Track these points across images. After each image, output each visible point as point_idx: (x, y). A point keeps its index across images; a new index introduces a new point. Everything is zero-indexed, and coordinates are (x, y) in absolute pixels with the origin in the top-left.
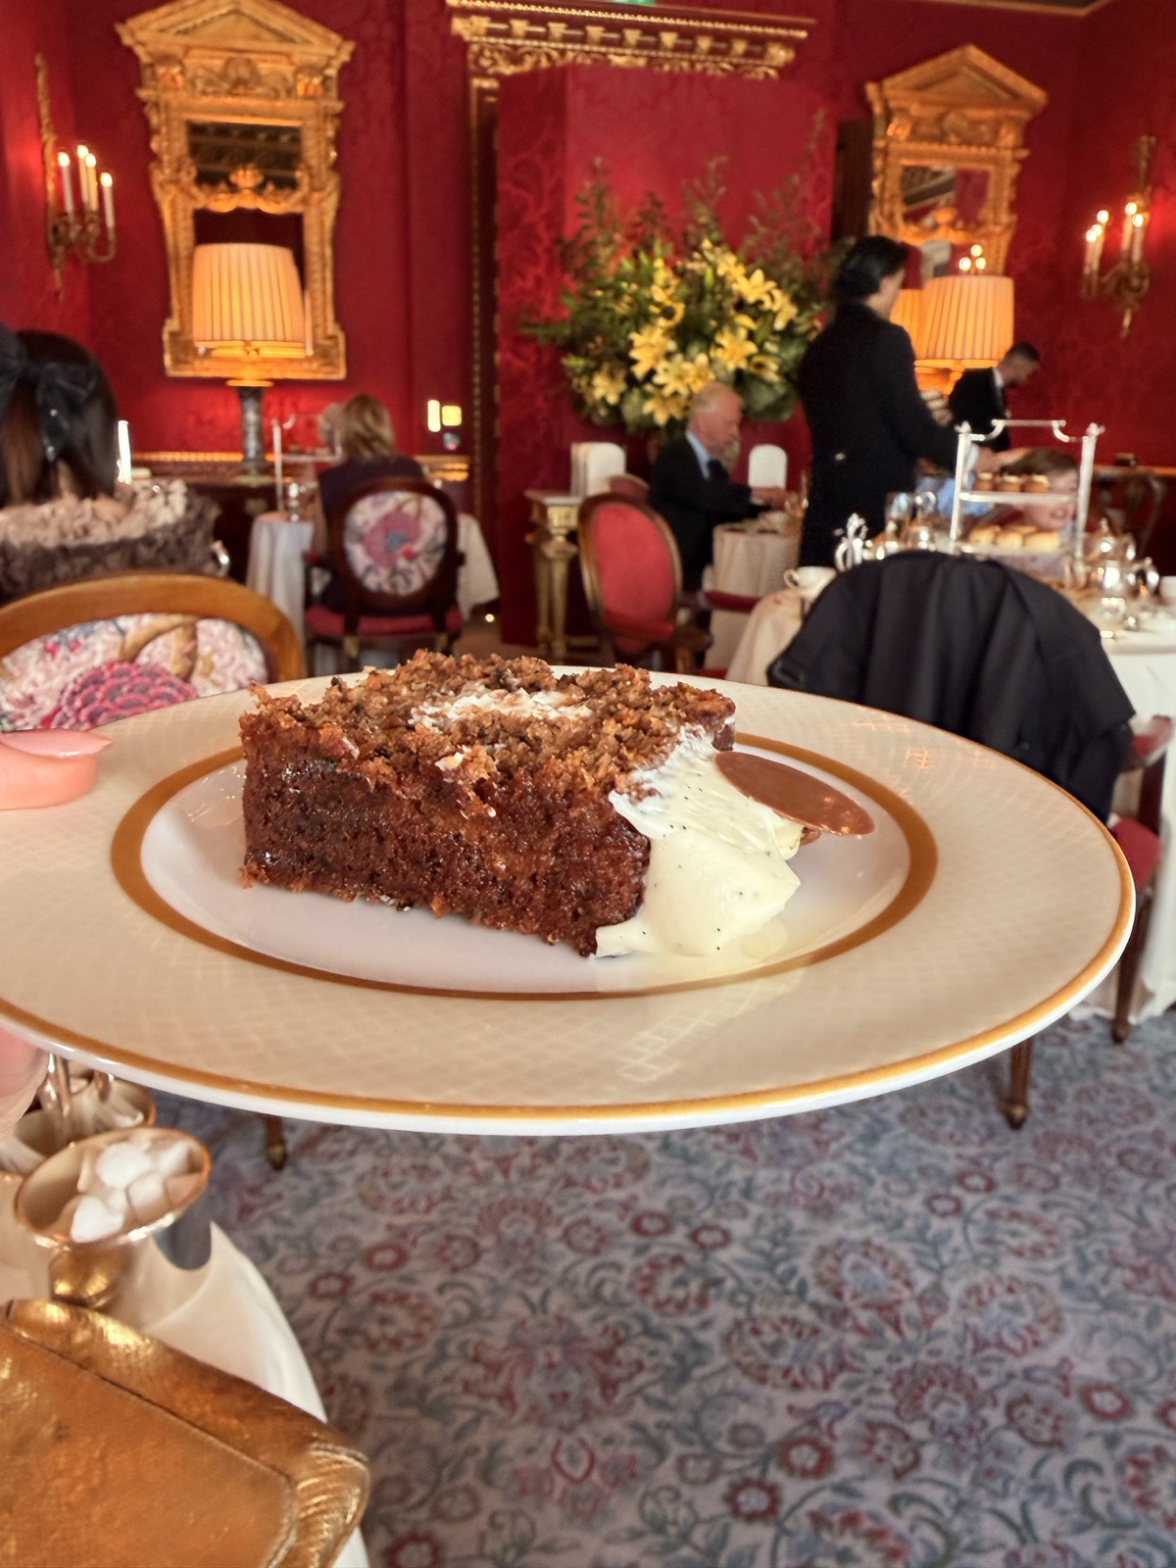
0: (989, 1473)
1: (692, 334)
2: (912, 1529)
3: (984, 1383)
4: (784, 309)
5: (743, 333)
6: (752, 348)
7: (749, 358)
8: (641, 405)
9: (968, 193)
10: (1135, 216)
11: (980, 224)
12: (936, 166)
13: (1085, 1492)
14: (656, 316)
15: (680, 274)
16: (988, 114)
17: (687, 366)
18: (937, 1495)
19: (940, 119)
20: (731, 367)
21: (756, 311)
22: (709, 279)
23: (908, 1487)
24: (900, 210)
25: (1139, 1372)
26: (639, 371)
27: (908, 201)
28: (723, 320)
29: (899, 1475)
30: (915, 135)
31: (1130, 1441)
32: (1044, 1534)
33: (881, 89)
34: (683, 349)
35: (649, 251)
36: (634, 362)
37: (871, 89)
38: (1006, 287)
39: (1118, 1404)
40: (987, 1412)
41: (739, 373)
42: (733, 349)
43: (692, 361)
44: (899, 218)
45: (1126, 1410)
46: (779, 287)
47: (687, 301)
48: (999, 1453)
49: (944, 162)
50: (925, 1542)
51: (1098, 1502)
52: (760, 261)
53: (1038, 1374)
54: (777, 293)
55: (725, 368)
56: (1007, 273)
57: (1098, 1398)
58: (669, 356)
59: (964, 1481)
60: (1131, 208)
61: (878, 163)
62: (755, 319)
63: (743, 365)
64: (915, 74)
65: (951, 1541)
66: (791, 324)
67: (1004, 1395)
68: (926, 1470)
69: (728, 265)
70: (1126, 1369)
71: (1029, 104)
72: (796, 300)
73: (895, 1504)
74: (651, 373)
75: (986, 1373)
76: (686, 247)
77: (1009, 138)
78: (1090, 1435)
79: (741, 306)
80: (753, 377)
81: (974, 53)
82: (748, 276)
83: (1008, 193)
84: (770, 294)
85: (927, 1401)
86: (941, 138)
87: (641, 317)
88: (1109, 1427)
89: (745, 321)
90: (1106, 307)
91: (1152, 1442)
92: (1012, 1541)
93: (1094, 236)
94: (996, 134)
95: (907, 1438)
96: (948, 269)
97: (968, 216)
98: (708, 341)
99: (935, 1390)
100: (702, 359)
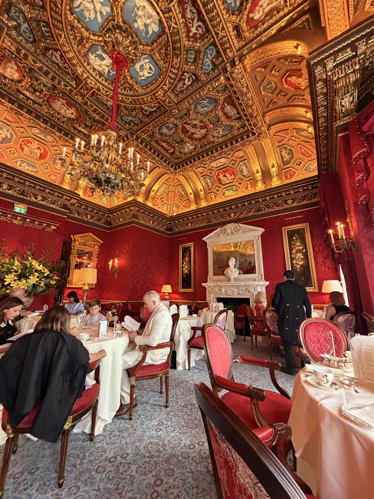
1: (21, 276)
4: (47, 272)
5: (36, 276)
6: (38, 279)
7: (37, 281)
8: (5, 291)
9: (90, 255)
10: (116, 261)
11: (91, 260)
12: (85, 250)
14: (13, 272)
15: (22, 264)
16: (93, 243)
17: (20, 283)
19: (85, 242)
20: (32, 283)
21: (40, 272)
22: (29, 265)
24: (76, 256)
26: (6, 283)
27: (78, 254)
28: (31, 274)
30: (80, 244)
33: (74, 236)
34: (19, 280)
35: (13, 259)
36: (6, 281)
37: (72, 236)
38: (96, 270)
41: (34, 284)
42: (33, 280)
43: (22, 282)
44: (76, 257)
46: (46, 268)
47: (22, 269)
49: (87, 249)
52: (42, 263)
54: (45, 269)
55: (30, 283)
56: (96, 268)
58: (15, 280)
60: (116, 260)
61: (73, 248)
62: (39, 274)
63: (35, 283)
64: (80, 235)
66: (48, 275)
69: (34, 263)
71: (100, 243)
72: (50, 271)
74: (10, 284)
76: (23, 258)
77: (97, 247)
79: (36, 271)
80: (38, 285)
81: (91, 234)
82: (39, 265)
83: (97, 255)
84: (43, 269)
86: (85, 245)
87: (9, 272)
89: (37, 274)
90: (113, 274)
93: (110, 263)
94: (95, 246)
96: (86, 267)
97: (90, 258)
98: (27, 278)
100: (25, 281)
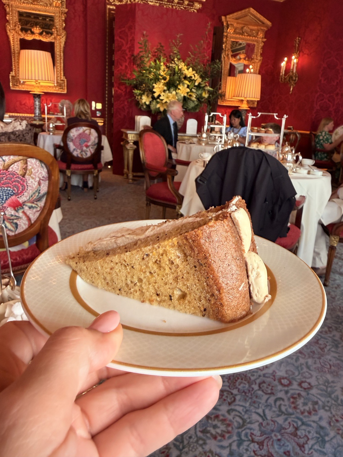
0: (254, 402)
1: (171, 85)
2: (234, 418)
3: (253, 378)
4: (198, 80)
5: (186, 86)
6: (188, 90)
7: (188, 93)
8: (156, 105)
9: (249, 50)
10: (294, 60)
11: (252, 59)
12: (241, 42)
13: (280, 406)
14: (161, 79)
15: (168, 67)
16: (256, 28)
17: (170, 94)
18: (240, 409)
19: (242, 28)
20: (182, 95)
21: (190, 79)
22: (177, 69)
23: (233, 407)
24: (230, 53)
25: (294, 374)
26: (156, 95)
27: (233, 51)
28: (180, 82)
29: (230, 404)
30: (235, 32)
31: (292, 392)
32: (269, 418)
33: (226, 18)
34: (169, 89)
35: (159, 60)
36: (154, 92)
37: (223, 18)
38: (259, 77)
39: (288, 382)
40: (253, 386)
41: (184, 97)
42: (183, 90)
43: (171, 93)
44: (230, 56)
45: (290, 384)
46: (196, 73)
47: (170, 76)
48: (257, 397)
49: (243, 41)
50: (237, 421)
51: (283, 408)
52: (191, 65)
53: (267, 375)
54: (196, 75)
55: (180, 95)
56: (259, 74)
57: (283, 381)
58: (164, 91)
59: (247, 405)
60: (293, 57)
61: (224, 40)
62: (189, 82)
63: (186, 95)
64: (235, 15)
65: (244, 421)
66: (199, 84)
67: (258, 381)
68: (237, 402)
69: (182, 65)
70: (290, 373)
71: (267, 26)
72: (201, 77)
73: (229, 412)
74: (159, 96)
75: (253, 375)
76: (170, 60)
77: (261, 35)
78: (281, 391)
79: (185, 78)
80: (188, 98)
81: (252, 10)
82: (188, 69)
83: (260, 51)
84: (194, 74)
85: (237, 383)
86: (242, 34)
87: (157, 79)
88: (286, 388)
89: (187, 82)
90: (286, 85)
91: (297, 392)
92: (260, 420)
93: (283, 64)
94: (257, 34)
95: (232, 394)
96: (243, 72)
97: (249, 57)
98: (176, 87)
99: (239, 380)
100: (174, 93)
